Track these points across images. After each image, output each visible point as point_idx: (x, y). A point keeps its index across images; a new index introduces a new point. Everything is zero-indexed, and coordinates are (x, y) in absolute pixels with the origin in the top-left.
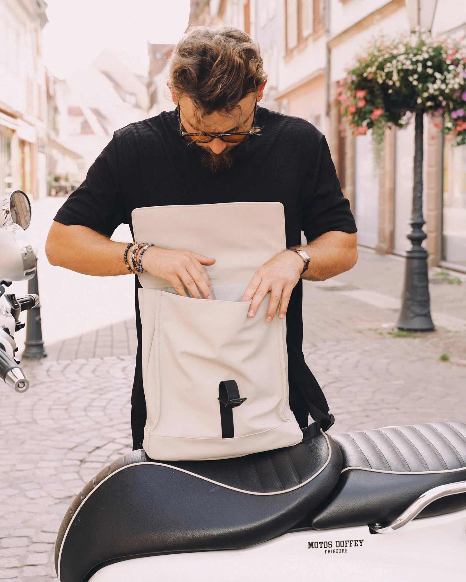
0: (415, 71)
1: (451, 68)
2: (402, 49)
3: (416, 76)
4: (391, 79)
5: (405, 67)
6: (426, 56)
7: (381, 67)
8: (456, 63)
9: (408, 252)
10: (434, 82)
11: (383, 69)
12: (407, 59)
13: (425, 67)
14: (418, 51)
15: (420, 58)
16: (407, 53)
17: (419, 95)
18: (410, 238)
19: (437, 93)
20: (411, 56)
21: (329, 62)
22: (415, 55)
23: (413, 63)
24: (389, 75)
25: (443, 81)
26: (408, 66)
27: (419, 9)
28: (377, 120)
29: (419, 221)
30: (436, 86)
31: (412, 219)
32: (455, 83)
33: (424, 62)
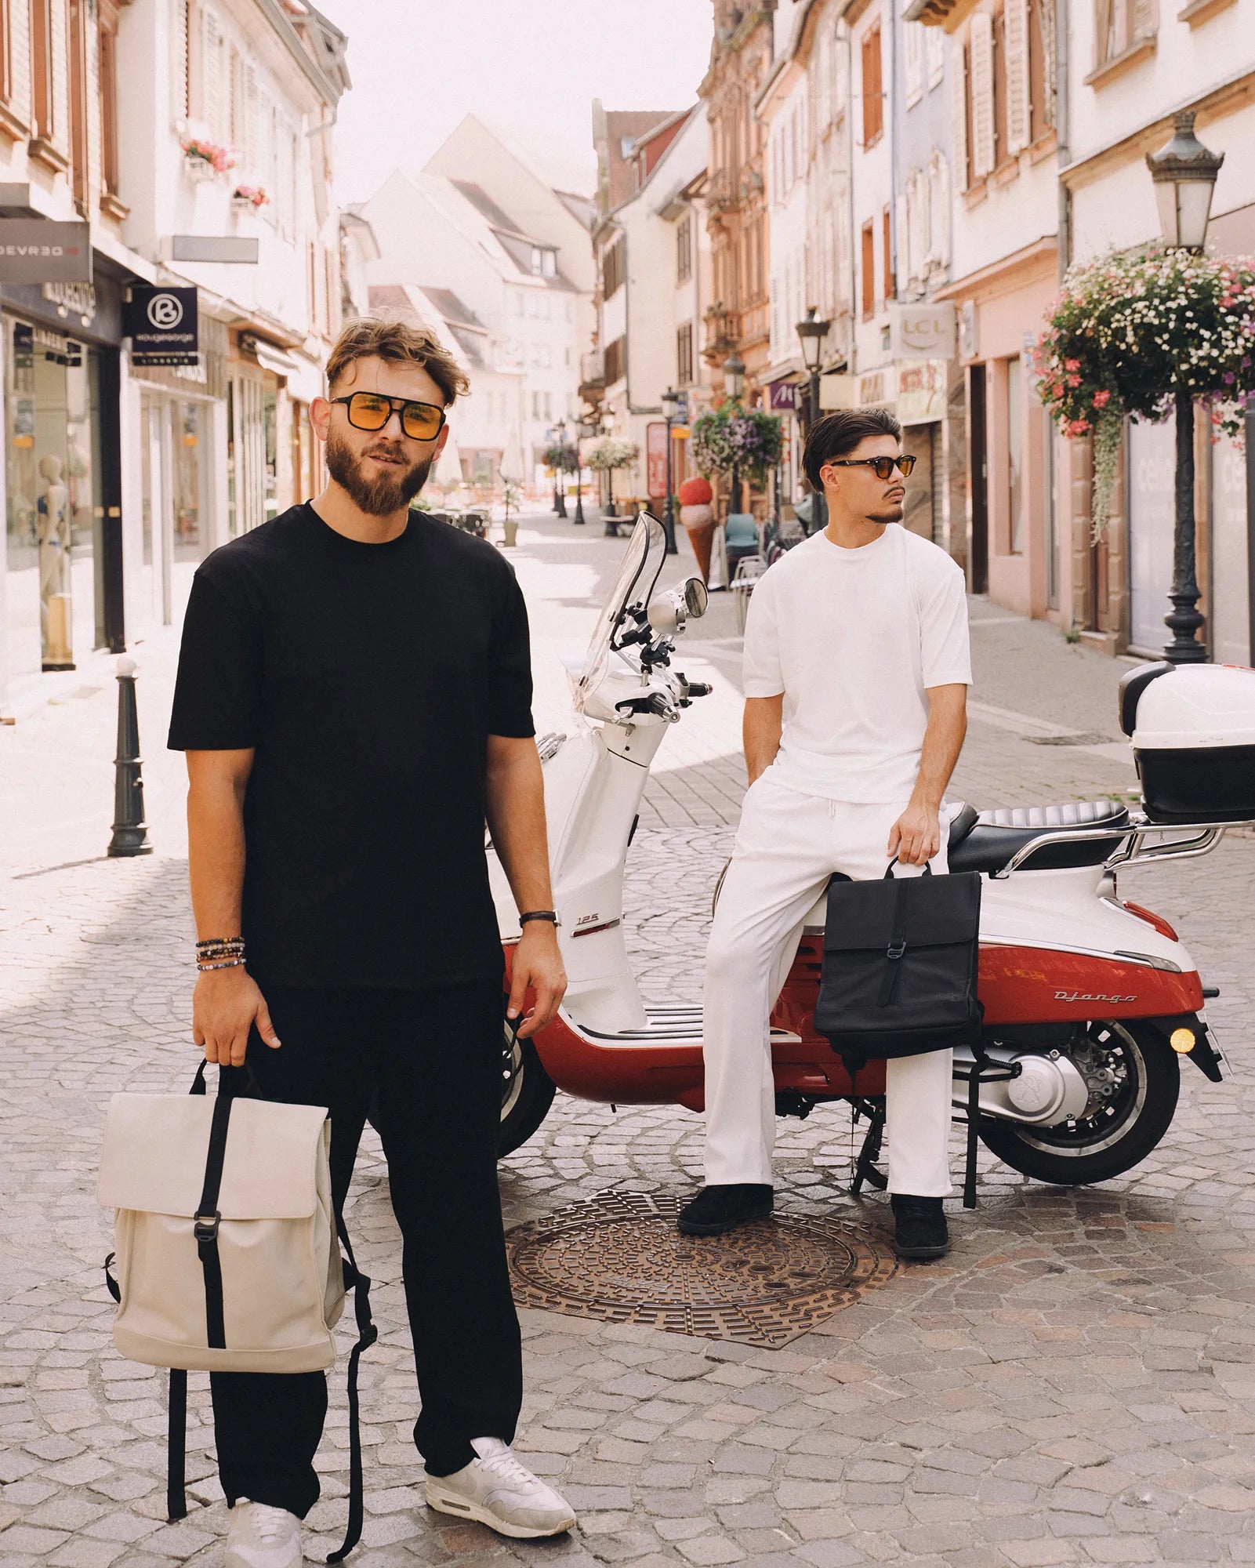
0: (1163, 328)
1: (1230, 319)
2: (1140, 290)
3: (1166, 336)
4: (1123, 340)
5: (1146, 320)
6: (1184, 302)
7: (1104, 320)
8: (1238, 310)
9: (1168, 649)
10: (1199, 347)
11: (1108, 324)
12: (1148, 308)
13: (1182, 320)
14: (1170, 292)
15: (1172, 305)
16: (1148, 297)
17: (1173, 369)
18: (1170, 622)
19: (1203, 364)
20: (1156, 302)
21: (1068, 220)
22: (1163, 302)
23: (1159, 315)
24: (1119, 334)
25: (1216, 344)
26: (1151, 317)
27: (1178, 210)
28: (1104, 409)
29: (1187, 591)
30: (1201, 353)
31: (1175, 589)
32: (1235, 348)
33: (1180, 311)
